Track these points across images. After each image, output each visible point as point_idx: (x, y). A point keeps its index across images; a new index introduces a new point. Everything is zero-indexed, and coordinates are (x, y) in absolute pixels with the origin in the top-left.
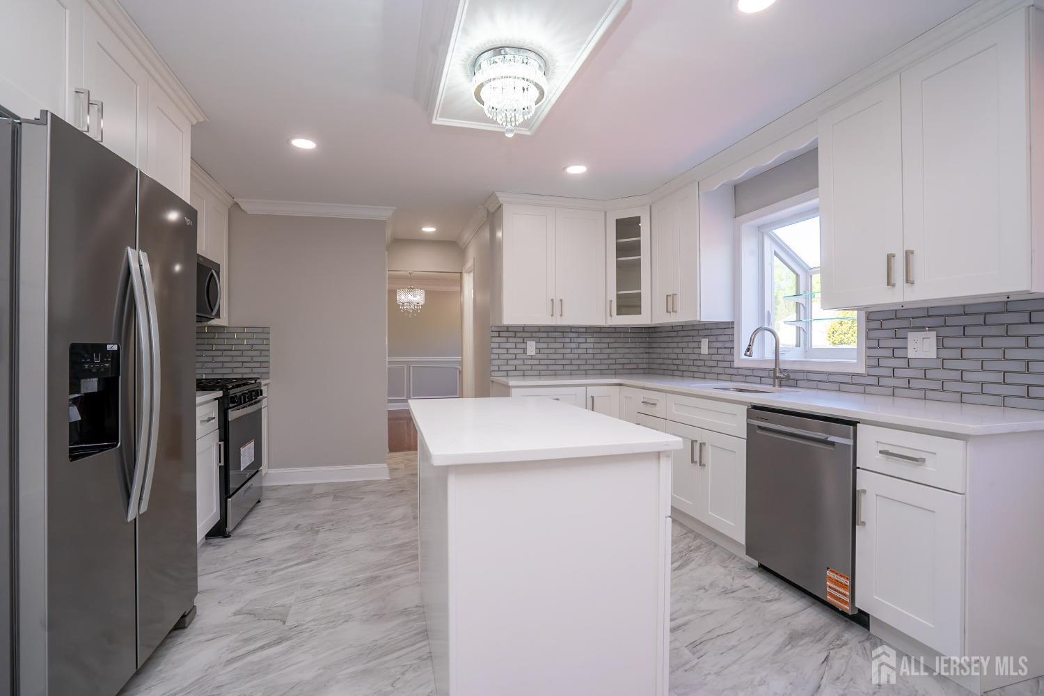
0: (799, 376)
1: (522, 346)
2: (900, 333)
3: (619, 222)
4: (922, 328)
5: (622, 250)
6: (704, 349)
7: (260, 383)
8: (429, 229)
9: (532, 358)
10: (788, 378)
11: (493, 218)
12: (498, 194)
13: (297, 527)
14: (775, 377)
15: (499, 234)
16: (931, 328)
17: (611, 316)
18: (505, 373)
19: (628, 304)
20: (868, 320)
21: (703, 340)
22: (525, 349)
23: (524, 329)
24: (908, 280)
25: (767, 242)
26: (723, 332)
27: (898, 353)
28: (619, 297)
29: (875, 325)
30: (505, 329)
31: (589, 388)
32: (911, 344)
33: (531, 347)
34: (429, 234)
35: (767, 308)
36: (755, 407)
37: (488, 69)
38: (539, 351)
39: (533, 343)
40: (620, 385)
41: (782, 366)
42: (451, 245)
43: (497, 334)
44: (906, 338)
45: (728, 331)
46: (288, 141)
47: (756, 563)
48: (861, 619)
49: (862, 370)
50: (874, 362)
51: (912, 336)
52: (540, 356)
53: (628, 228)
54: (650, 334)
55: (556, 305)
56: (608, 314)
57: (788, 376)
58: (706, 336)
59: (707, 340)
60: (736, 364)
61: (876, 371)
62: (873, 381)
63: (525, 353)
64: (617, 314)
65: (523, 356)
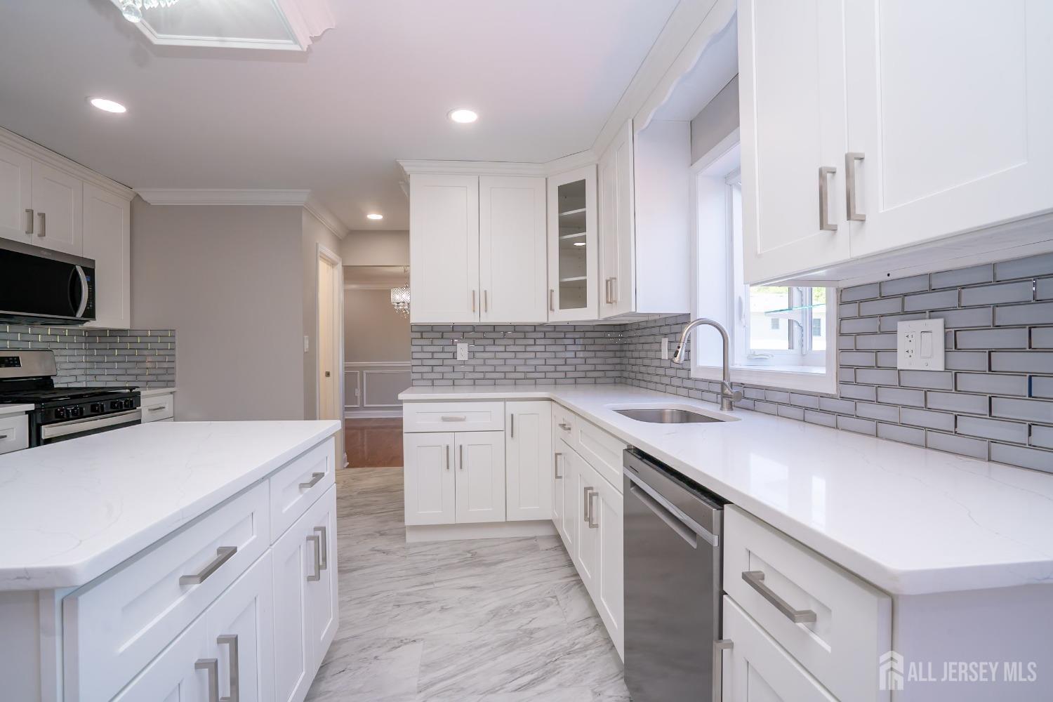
1: (451, 349)
2: (887, 323)
3: (562, 189)
4: (918, 314)
5: (566, 225)
6: (665, 353)
7: (139, 393)
9: (464, 363)
12: (401, 163)
14: (724, 396)
16: (933, 313)
17: (552, 310)
19: (573, 294)
20: (842, 303)
21: (663, 340)
22: (454, 353)
23: (454, 328)
26: (681, 327)
27: (884, 359)
28: (563, 286)
29: (851, 310)
30: (430, 329)
31: (509, 405)
32: (902, 343)
33: (463, 351)
34: (376, 221)
38: (472, 354)
39: (466, 345)
40: (550, 400)
43: (418, 335)
44: (895, 332)
46: (86, 100)
49: (831, 388)
51: (905, 328)
52: (473, 362)
53: (572, 195)
55: (480, 299)
56: (549, 307)
58: (665, 335)
59: (667, 340)
60: (693, 375)
61: (850, 391)
62: (846, 406)
63: (454, 358)
64: (561, 307)
65: (453, 362)
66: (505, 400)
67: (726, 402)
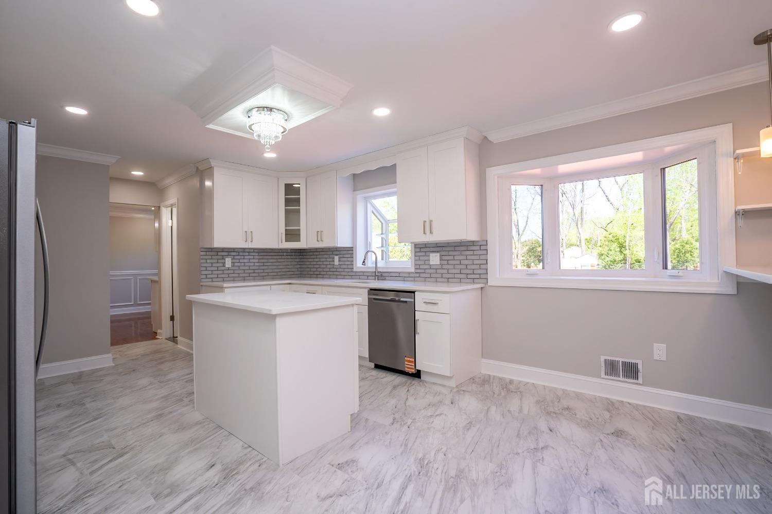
0: (386, 274)
1: (223, 261)
2: (427, 254)
3: (286, 186)
4: (434, 252)
5: (288, 202)
6: (336, 262)
8: (138, 173)
9: (228, 269)
11: (202, 170)
12: (211, 160)
14: (376, 275)
16: (438, 252)
17: (282, 242)
18: (210, 280)
19: (292, 235)
20: (415, 248)
21: (336, 257)
22: (224, 263)
23: (223, 250)
24: (431, 232)
25: (369, 206)
26: (347, 253)
27: (426, 262)
28: (286, 231)
29: (418, 250)
30: (210, 250)
31: (272, 286)
32: (431, 258)
33: (228, 262)
34: (138, 176)
35: (369, 240)
36: (371, 290)
38: (233, 264)
39: (230, 259)
40: (290, 284)
41: (379, 270)
42: (153, 186)
43: (203, 253)
44: (429, 256)
45: (351, 252)
46: (62, 107)
47: (372, 365)
48: (417, 375)
49: (413, 270)
50: (417, 267)
51: (431, 255)
52: (234, 268)
53: (291, 190)
54: (301, 253)
55: (248, 235)
56: (280, 241)
57: (382, 275)
58: (337, 255)
59: (338, 257)
60: (355, 270)
61: (418, 271)
62: (418, 275)
63: (224, 266)
64: (285, 241)
65: (223, 268)
66: (270, 285)
67: (376, 278)
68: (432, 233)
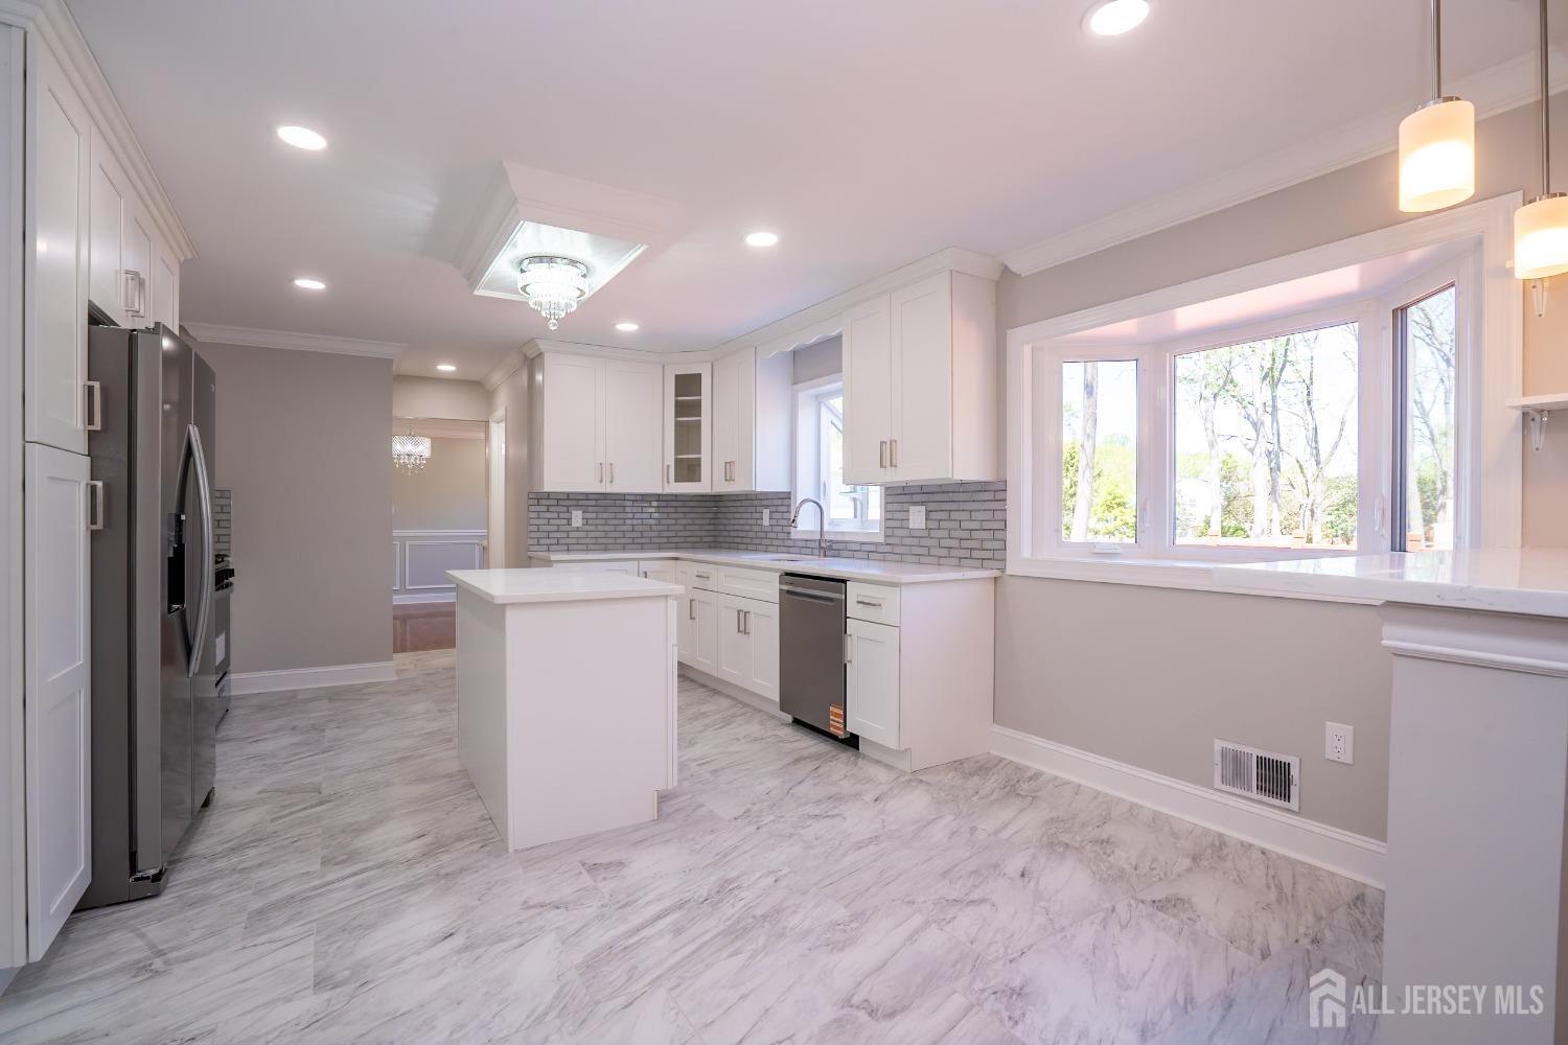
0: (841, 546)
1: (567, 515)
2: (905, 507)
3: (678, 378)
4: (916, 503)
5: (681, 409)
6: (766, 522)
8: (446, 368)
9: (578, 529)
10: (830, 548)
11: (532, 362)
12: (538, 342)
13: (293, 729)
14: (821, 548)
15: (539, 377)
16: (922, 503)
17: (668, 482)
18: (546, 547)
19: (688, 469)
20: (887, 495)
21: (765, 511)
22: (569, 520)
23: (568, 496)
24: (892, 465)
25: (824, 410)
26: (781, 502)
27: (904, 524)
28: (678, 462)
29: (891, 499)
30: (546, 496)
31: (642, 563)
32: (911, 516)
33: (577, 518)
34: (444, 372)
35: (822, 480)
36: (787, 574)
37: (537, 271)
38: (586, 521)
39: (580, 513)
40: (676, 559)
41: (827, 537)
42: (476, 387)
43: (535, 501)
44: (909, 511)
45: (786, 502)
46: (291, 280)
47: (789, 719)
48: (852, 742)
49: (881, 540)
50: (890, 532)
51: (913, 509)
52: (587, 528)
53: (688, 385)
54: (715, 503)
55: (605, 470)
56: (665, 479)
57: (831, 546)
58: (767, 507)
59: (768, 510)
60: (793, 536)
61: (890, 541)
62: (888, 549)
63: (569, 524)
64: (676, 481)
65: (567, 528)
66: (638, 560)
67: (822, 551)
68: (896, 466)
